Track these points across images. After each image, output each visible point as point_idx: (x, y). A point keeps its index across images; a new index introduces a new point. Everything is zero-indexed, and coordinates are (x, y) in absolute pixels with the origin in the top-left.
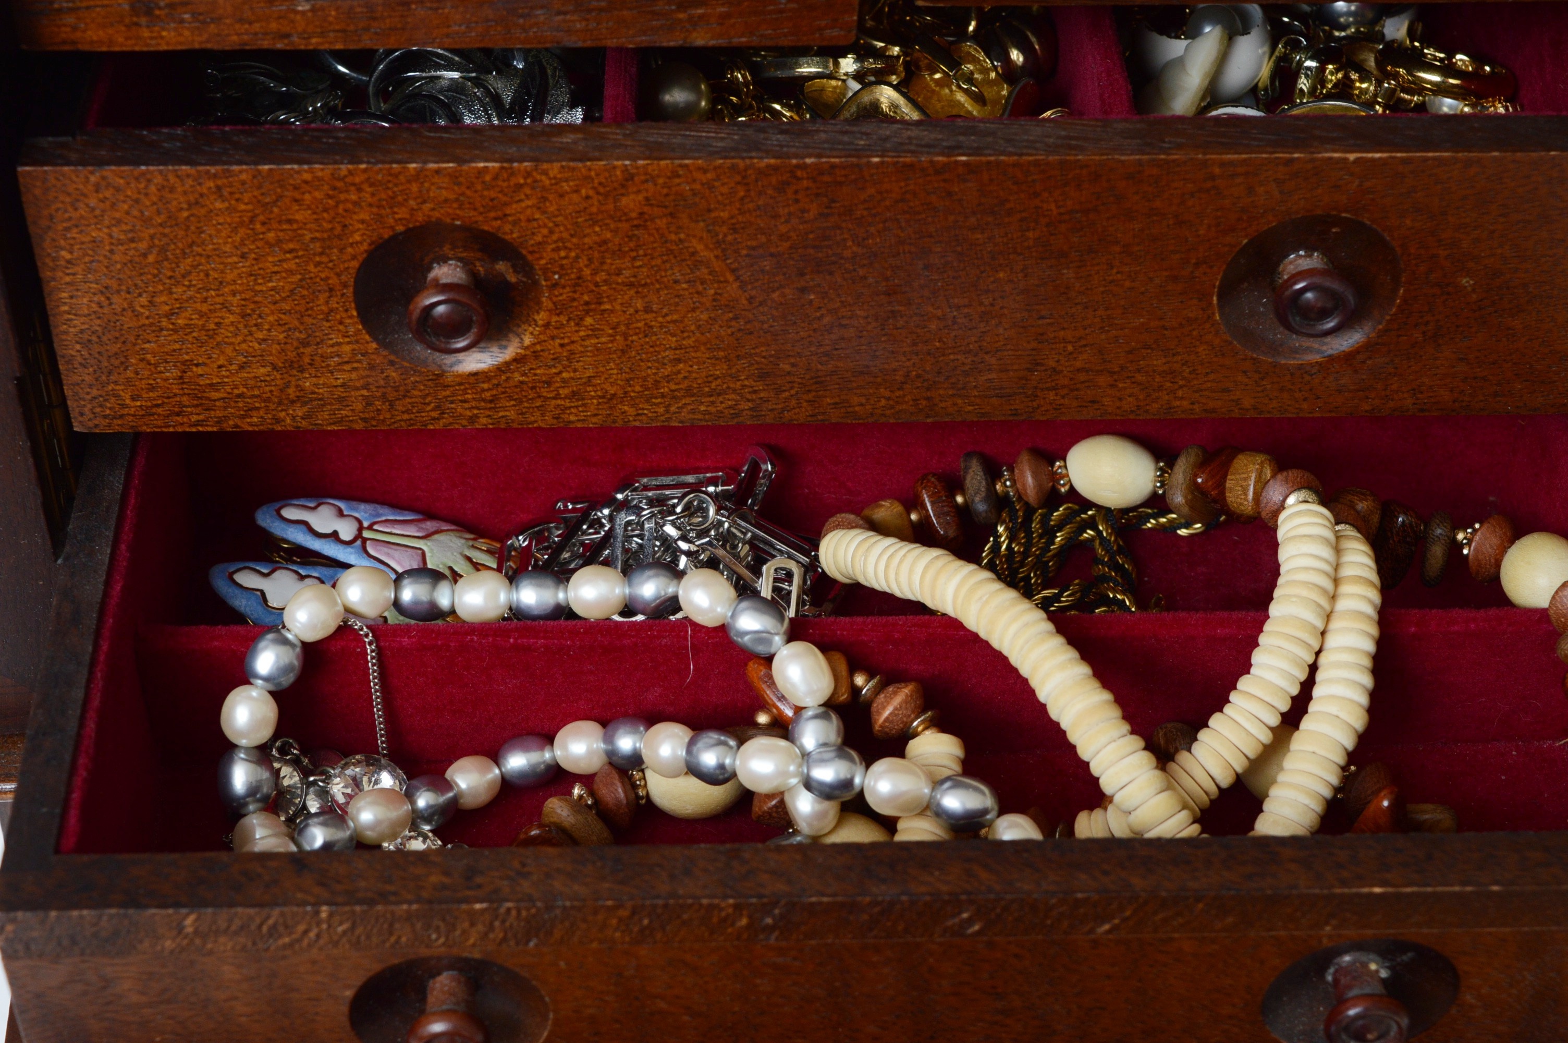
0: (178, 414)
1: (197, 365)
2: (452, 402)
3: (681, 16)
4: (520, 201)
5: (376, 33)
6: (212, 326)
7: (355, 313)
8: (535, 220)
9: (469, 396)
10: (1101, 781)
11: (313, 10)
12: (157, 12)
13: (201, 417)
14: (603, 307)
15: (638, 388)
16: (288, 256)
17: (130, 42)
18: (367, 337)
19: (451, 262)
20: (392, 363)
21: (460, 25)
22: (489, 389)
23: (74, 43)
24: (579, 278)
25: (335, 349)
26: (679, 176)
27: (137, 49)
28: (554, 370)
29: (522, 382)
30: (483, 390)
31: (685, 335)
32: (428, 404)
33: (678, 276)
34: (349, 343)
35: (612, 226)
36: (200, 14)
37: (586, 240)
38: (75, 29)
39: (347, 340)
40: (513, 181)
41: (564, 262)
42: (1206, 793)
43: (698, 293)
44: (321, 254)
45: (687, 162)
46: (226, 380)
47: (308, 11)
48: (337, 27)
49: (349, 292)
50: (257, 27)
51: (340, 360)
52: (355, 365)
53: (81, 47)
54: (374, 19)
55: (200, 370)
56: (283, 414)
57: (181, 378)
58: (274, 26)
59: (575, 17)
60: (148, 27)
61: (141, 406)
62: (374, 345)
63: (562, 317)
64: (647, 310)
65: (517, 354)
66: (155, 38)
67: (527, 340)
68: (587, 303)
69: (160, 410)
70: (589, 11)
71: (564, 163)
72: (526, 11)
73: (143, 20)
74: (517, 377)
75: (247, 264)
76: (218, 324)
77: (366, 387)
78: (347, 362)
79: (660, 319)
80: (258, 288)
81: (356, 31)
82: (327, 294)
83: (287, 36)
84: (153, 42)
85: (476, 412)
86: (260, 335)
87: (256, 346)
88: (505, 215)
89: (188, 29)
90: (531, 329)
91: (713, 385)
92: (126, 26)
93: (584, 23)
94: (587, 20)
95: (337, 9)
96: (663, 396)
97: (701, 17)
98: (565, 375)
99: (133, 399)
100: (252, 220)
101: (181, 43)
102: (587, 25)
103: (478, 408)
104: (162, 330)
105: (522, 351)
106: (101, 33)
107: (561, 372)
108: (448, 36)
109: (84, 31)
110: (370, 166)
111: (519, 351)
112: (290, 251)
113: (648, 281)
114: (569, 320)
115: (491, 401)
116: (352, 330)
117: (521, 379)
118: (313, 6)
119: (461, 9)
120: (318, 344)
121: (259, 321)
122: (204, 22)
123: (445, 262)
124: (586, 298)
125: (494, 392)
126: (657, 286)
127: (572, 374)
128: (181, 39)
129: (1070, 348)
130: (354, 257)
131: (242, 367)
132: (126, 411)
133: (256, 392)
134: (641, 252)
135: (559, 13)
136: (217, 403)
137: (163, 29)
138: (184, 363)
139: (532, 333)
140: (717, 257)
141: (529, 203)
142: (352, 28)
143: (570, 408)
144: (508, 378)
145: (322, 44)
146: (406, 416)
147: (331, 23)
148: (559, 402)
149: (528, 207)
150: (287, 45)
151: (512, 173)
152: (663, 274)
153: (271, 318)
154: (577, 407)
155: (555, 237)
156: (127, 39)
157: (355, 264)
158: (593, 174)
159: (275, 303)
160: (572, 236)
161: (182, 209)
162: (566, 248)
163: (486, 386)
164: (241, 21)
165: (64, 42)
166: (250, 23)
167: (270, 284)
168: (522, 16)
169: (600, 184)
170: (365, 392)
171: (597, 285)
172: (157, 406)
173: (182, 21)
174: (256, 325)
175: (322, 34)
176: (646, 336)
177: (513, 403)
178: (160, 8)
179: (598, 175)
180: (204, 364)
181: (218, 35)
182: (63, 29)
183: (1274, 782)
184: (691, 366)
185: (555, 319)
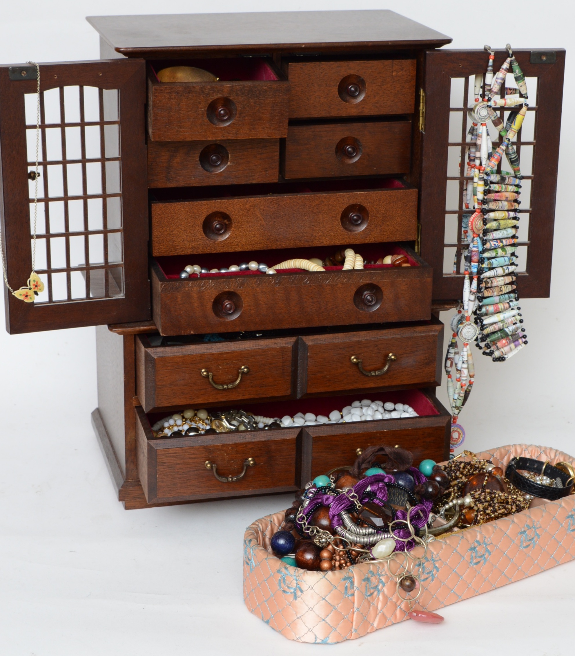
0: (171, 252)
1: (175, 241)
7: (202, 230)
8: (232, 210)
14: (242, 227)
15: (247, 243)
16: (192, 219)
18: (204, 235)
20: (207, 240)
24: (239, 221)
25: (198, 237)
28: (234, 240)
29: (228, 243)
31: (255, 231)
33: (254, 220)
34: (201, 236)
35: (244, 211)
37: (240, 214)
41: (236, 218)
43: (257, 223)
44: (198, 218)
46: (180, 244)
49: (202, 225)
56: (188, 251)
57: (172, 244)
60: (168, 183)
64: (249, 227)
69: (168, 251)
75: (186, 221)
76: (180, 233)
78: (200, 240)
79: (251, 229)
80: (187, 225)
82: (198, 226)
83: (190, 184)
84: (169, 186)
85: (220, 249)
86: (186, 235)
87: (185, 237)
88: (227, 210)
89: (175, 183)
90: (230, 232)
91: (260, 242)
92: (165, 183)
95: (198, 179)
96: (251, 244)
99: (164, 249)
100: (187, 212)
101: (174, 186)
104: (170, 234)
106: (161, 185)
114: (237, 229)
116: (201, 233)
120: (196, 236)
124: (240, 225)
126: (251, 222)
127: (237, 240)
129: (317, 231)
131: (182, 242)
133: (184, 247)
134: (249, 216)
136: (178, 249)
137: (171, 184)
138: (173, 241)
140: (261, 216)
143: (236, 247)
145: (195, 185)
148: (234, 246)
149: (231, 208)
150: (190, 186)
151: (229, 202)
152: (252, 220)
153: (188, 231)
155: (235, 213)
156: (165, 185)
157: (203, 220)
159: (189, 228)
160: (238, 213)
162: (237, 215)
164: (183, 182)
167: (189, 225)
170: (202, 246)
171: (241, 222)
174: (186, 233)
176: (249, 232)
178: (170, 180)
181: (179, 184)
184: (256, 238)
185: (234, 229)
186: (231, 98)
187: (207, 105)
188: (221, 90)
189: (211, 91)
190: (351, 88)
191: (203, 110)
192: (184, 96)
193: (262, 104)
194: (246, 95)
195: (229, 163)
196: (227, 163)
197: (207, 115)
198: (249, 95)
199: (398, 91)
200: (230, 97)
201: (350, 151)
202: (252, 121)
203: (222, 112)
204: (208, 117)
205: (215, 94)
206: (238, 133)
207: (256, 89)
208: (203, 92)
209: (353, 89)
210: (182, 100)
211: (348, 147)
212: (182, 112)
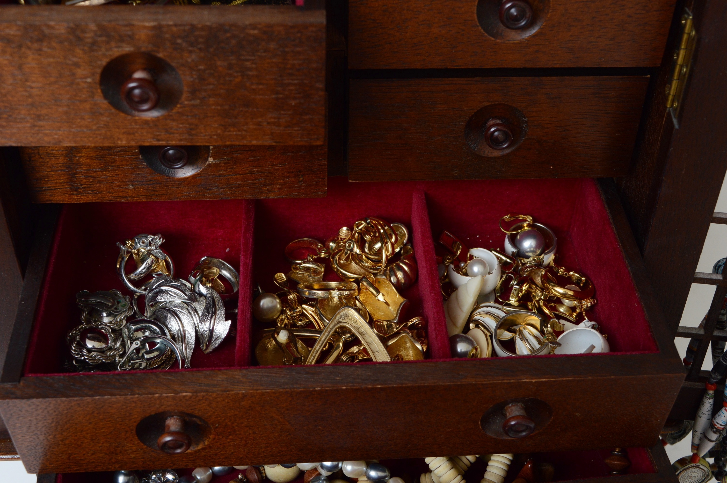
0: (69, 468)
1: (75, 454)
2: (178, 461)
3: (265, 189)
4: (201, 404)
5: (157, 196)
6: (80, 443)
7: (137, 438)
8: (207, 409)
9: (185, 459)
10: (429, 466)
11: (134, 188)
12: (80, 190)
13: (78, 468)
14: (236, 433)
15: (252, 455)
16: (108, 422)
17: (70, 200)
18: (142, 444)
19: (175, 417)
20: (153, 451)
21: (187, 193)
22: (192, 457)
23: (50, 201)
24: (226, 425)
25: (130, 448)
26: (265, 395)
27: (73, 202)
28: (218, 451)
29: (205, 455)
30: (190, 458)
31: (270, 440)
32: (168, 462)
33: (266, 423)
34: (135, 446)
35: (239, 410)
36: (95, 191)
37: (228, 414)
38: (51, 196)
39: (134, 445)
40: (197, 399)
41: (220, 421)
42: (466, 465)
43: (274, 428)
44: (122, 421)
45: (268, 391)
46: (87, 458)
47: (133, 189)
48: (144, 194)
49: (134, 432)
50: (115, 195)
51: (132, 451)
52: (138, 452)
53: (53, 202)
54: (156, 191)
55: (76, 455)
56: (110, 467)
57: (69, 458)
58: (121, 194)
59: (227, 190)
60: (76, 195)
61: (53, 466)
62: (145, 446)
63: (220, 436)
64: (254, 433)
65: (203, 447)
66: (79, 199)
67: (207, 443)
68: (230, 432)
69: (61, 467)
70: (232, 187)
71: (218, 393)
72: (210, 188)
73: (75, 193)
74: (203, 454)
75: (92, 425)
76: (82, 443)
77: (143, 458)
78: (134, 452)
79: (259, 436)
80: (97, 432)
81: (150, 195)
82: (125, 433)
83: (126, 197)
84: (79, 200)
85: (187, 464)
86: (99, 445)
87: (98, 448)
88: (195, 408)
89: (91, 195)
90: (208, 440)
91: (281, 454)
92: (69, 195)
93: (230, 192)
94: (232, 190)
95: (143, 188)
96: (262, 457)
97: (272, 189)
98: (222, 452)
99: (50, 464)
100: (93, 413)
101: (88, 200)
102: (232, 192)
103: (188, 463)
104: (59, 445)
105: (205, 446)
106: (60, 197)
107: (220, 452)
108: (182, 196)
109: (54, 197)
110: (139, 396)
111: (203, 446)
112: (109, 421)
113: (254, 425)
114: (223, 437)
115: (193, 461)
116: (136, 443)
117: (205, 454)
118: (134, 187)
119: (187, 188)
120: (123, 447)
121: (99, 441)
122: (96, 193)
123: (173, 416)
124: (229, 431)
125: (194, 458)
126: (258, 426)
127: (225, 452)
128: (89, 199)
129: (422, 438)
130: (135, 422)
131: (93, 454)
132: (47, 468)
133: (99, 461)
134: (251, 417)
135: (221, 188)
136: (84, 464)
137: (82, 196)
138: (70, 454)
139: (208, 441)
140: (281, 418)
141: (205, 404)
142: (148, 194)
143: (225, 461)
144: (199, 454)
145: (138, 200)
146: (159, 466)
147: (141, 193)
148: (220, 460)
149: (204, 406)
150: (126, 200)
151: (197, 396)
152: (260, 423)
153: (103, 440)
154: (228, 461)
155: (216, 414)
156: (69, 199)
157: (136, 424)
158: (230, 395)
159: (104, 436)
160: (222, 413)
161: (64, 411)
162: (220, 417)
163: (191, 456)
164: (109, 192)
165: (47, 201)
166: (113, 193)
167: (102, 431)
168: (208, 189)
169: (233, 398)
170: (143, 460)
171: (234, 427)
172: (60, 466)
173: (89, 193)
174: (97, 442)
175: (138, 196)
176: (254, 441)
177: (202, 461)
178: (80, 189)
179: (232, 396)
180: (77, 454)
181: (101, 197)
182: (47, 196)
183: (490, 460)
184: (272, 448)
185: (217, 437)
186: (161, 55)
187: (99, 71)
188: (129, 36)
189: (101, 36)
190: (510, 8)
191: (89, 80)
192: (29, 48)
193: (250, 69)
194: (200, 49)
195: (211, 160)
196: (207, 160)
197: (103, 92)
198: (211, 50)
199: (629, 16)
200: (158, 52)
201: (497, 137)
202: (227, 107)
203: (137, 91)
204: (106, 96)
205: (113, 44)
206: (193, 132)
207: (228, 35)
208: (79, 39)
209: (513, 11)
210: (26, 57)
211: (492, 130)
212: (33, 85)
